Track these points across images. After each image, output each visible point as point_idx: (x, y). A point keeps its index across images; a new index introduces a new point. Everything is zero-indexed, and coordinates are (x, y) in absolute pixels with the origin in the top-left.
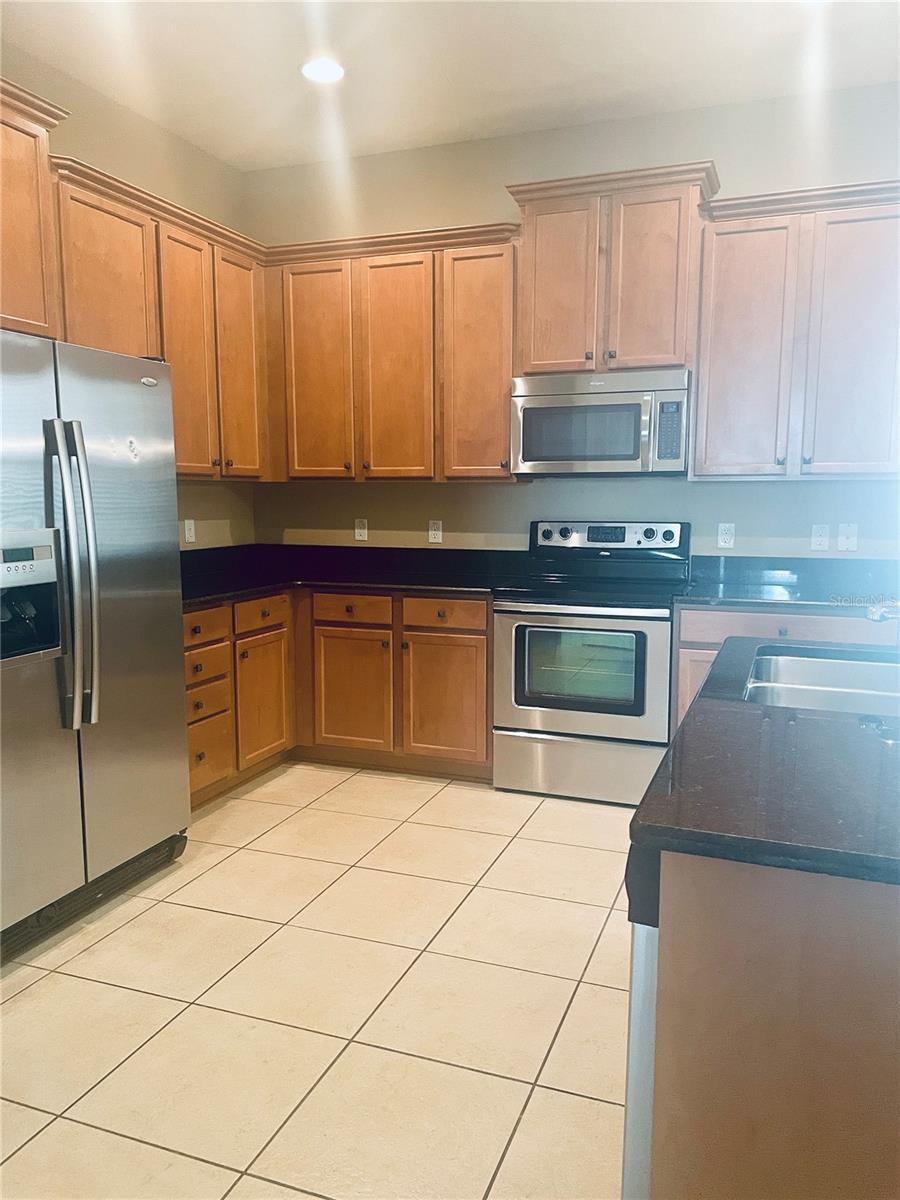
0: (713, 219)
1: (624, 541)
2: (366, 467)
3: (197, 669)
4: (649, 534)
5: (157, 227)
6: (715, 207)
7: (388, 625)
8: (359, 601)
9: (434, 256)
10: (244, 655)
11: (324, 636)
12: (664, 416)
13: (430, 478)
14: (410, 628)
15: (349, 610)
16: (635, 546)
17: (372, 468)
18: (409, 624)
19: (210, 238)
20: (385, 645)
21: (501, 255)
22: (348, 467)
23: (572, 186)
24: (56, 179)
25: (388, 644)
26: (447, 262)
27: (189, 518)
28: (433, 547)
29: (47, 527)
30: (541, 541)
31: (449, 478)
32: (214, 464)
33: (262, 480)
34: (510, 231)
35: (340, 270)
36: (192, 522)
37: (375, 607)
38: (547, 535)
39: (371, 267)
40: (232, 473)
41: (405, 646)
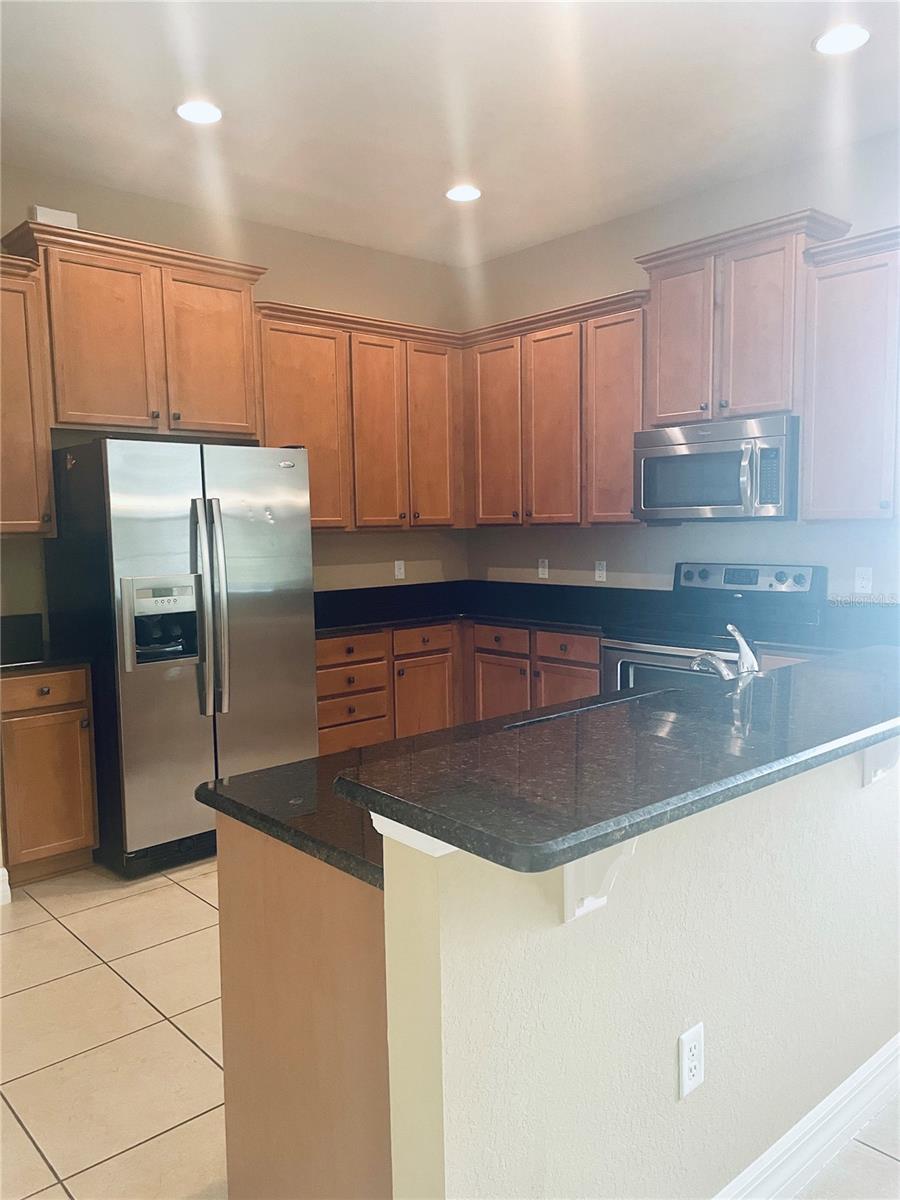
0: (817, 264)
1: (756, 584)
2: (529, 515)
3: (350, 681)
4: (780, 578)
5: (350, 336)
6: (816, 253)
7: (526, 655)
8: (506, 632)
9: (581, 326)
10: (401, 673)
11: (483, 662)
12: (764, 462)
13: (578, 524)
14: (543, 659)
15: (497, 639)
16: (768, 589)
17: (534, 515)
18: (542, 654)
19: (400, 336)
20: (523, 672)
21: (633, 320)
22: (516, 515)
23: (691, 249)
24: (260, 317)
25: (525, 671)
26: (591, 330)
27: (398, 560)
28: (598, 586)
29: (192, 573)
30: (683, 583)
31: (593, 524)
32: (401, 517)
33: (455, 527)
34: (642, 297)
35: (512, 347)
36: (402, 563)
37: (516, 638)
38: (689, 576)
39: (535, 341)
40: (420, 523)
41: (536, 674)
